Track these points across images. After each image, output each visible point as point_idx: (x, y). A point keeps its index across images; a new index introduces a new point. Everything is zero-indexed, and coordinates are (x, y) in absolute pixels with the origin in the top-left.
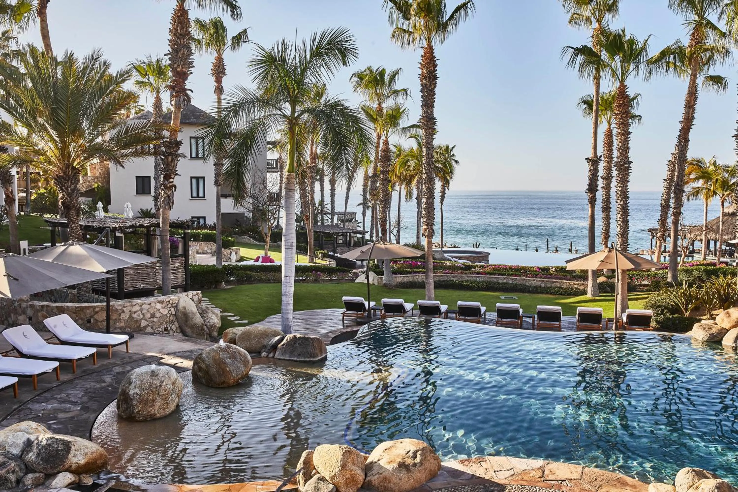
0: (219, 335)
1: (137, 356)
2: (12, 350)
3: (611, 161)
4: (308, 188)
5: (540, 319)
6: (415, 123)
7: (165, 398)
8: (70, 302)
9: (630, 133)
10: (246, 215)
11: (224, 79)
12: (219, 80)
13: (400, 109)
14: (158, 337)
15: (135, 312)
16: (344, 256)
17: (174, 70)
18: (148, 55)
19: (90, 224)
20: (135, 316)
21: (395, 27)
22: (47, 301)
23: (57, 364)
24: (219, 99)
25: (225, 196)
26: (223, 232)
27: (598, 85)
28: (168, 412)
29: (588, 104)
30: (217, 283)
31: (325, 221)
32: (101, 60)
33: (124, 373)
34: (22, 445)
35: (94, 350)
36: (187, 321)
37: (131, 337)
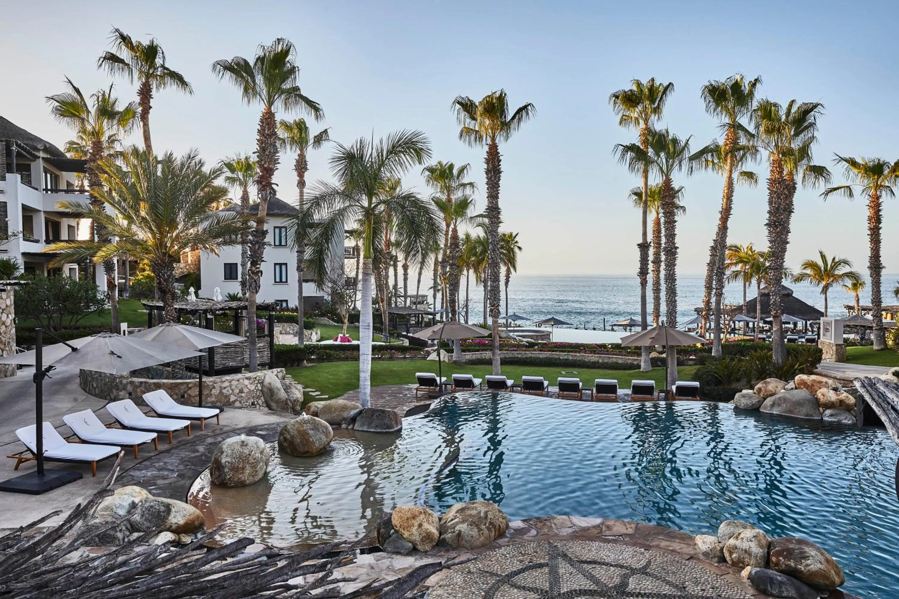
0: (301, 409)
1: (228, 428)
2: (115, 422)
3: (660, 247)
4: (383, 273)
5: (598, 391)
6: (482, 213)
7: (254, 466)
8: (166, 379)
9: (675, 222)
10: (325, 298)
11: (306, 174)
12: (301, 175)
13: (467, 200)
14: (246, 411)
15: (225, 388)
16: (416, 336)
17: (261, 166)
18: (237, 153)
19: (184, 307)
20: (224, 391)
21: (462, 126)
22: (144, 378)
23: (155, 435)
24: (302, 194)
25: (307, 281)
26: (305, 314)
27: (646, 178)
28: (257, 479)
29: (638, 194)
30: (299, 361)
31: (398, 303)
32: (197, 159)
33: (215, 444)
34: (127, 507)
35: (188, 422)
36: (272, 396)
37: (222, 411)
